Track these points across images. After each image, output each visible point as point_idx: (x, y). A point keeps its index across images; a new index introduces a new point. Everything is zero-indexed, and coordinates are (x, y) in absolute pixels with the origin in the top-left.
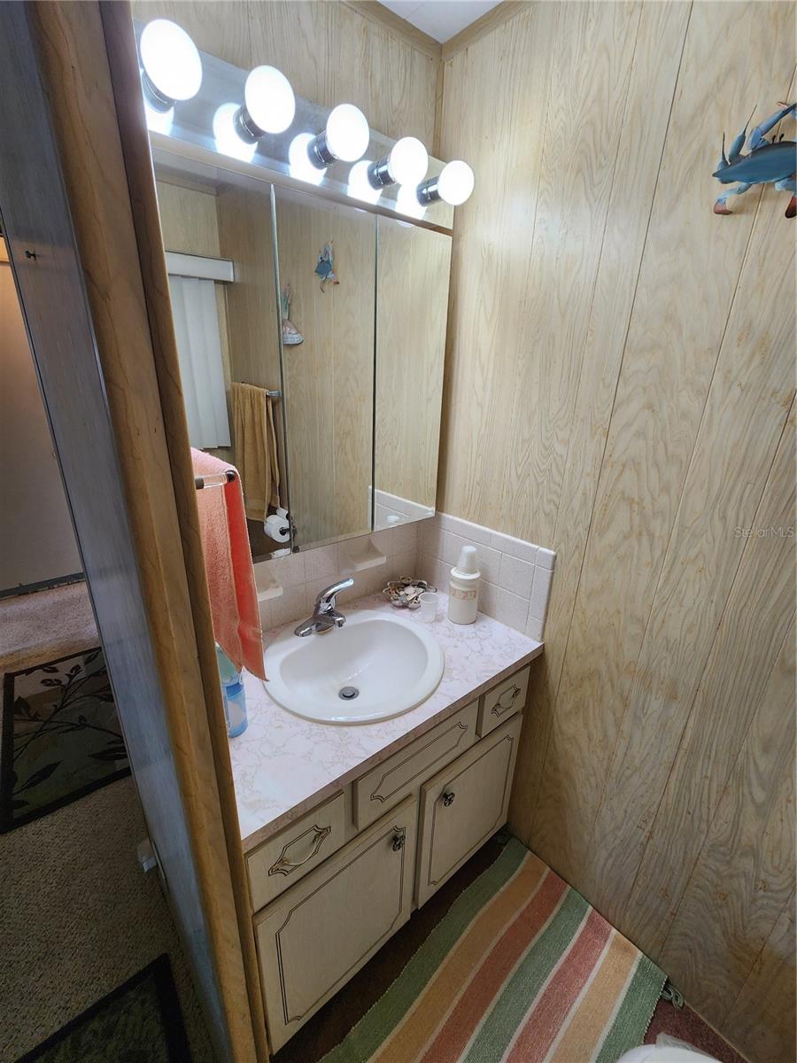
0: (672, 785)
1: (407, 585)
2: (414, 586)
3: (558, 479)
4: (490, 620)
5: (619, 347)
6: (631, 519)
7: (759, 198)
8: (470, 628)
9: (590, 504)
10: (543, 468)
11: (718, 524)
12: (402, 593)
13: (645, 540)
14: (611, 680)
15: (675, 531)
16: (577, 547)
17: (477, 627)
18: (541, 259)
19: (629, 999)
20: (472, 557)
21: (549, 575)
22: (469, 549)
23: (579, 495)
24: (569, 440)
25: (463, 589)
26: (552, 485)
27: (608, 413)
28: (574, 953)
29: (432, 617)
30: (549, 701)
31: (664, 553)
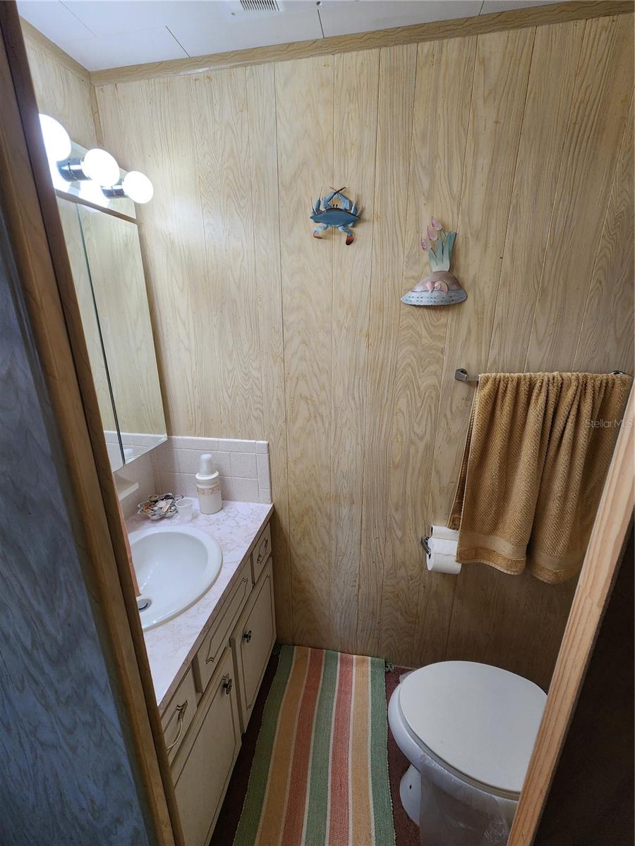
0: (363, 553)
1: (156, 501)
2: (163, 500)
3: (258, 393)
4: (232, 503)
5: (279, 310)
6: (308, 409)
7: (332, 233)
8: (222, 514)
9: (283, 405)
10: (246, 387)
11: (352, 402)
12: (156, 508)
13: (318, 418)
14: (319, 509)
15: (333, 411)
16: (281, 434)
17: (226, 510)
18: (215, 250)
19: (373, 686)
20: (210, 462)
21: (267, 458)
22: (206, 457)
23: (275, 401)
24: (260, 367)
25: (208, 487)
26: (255, 398)
27: (281, 348)
28: (341, 685)
29: (189, 517)
30: (285, 540)
31: (330, 424)
